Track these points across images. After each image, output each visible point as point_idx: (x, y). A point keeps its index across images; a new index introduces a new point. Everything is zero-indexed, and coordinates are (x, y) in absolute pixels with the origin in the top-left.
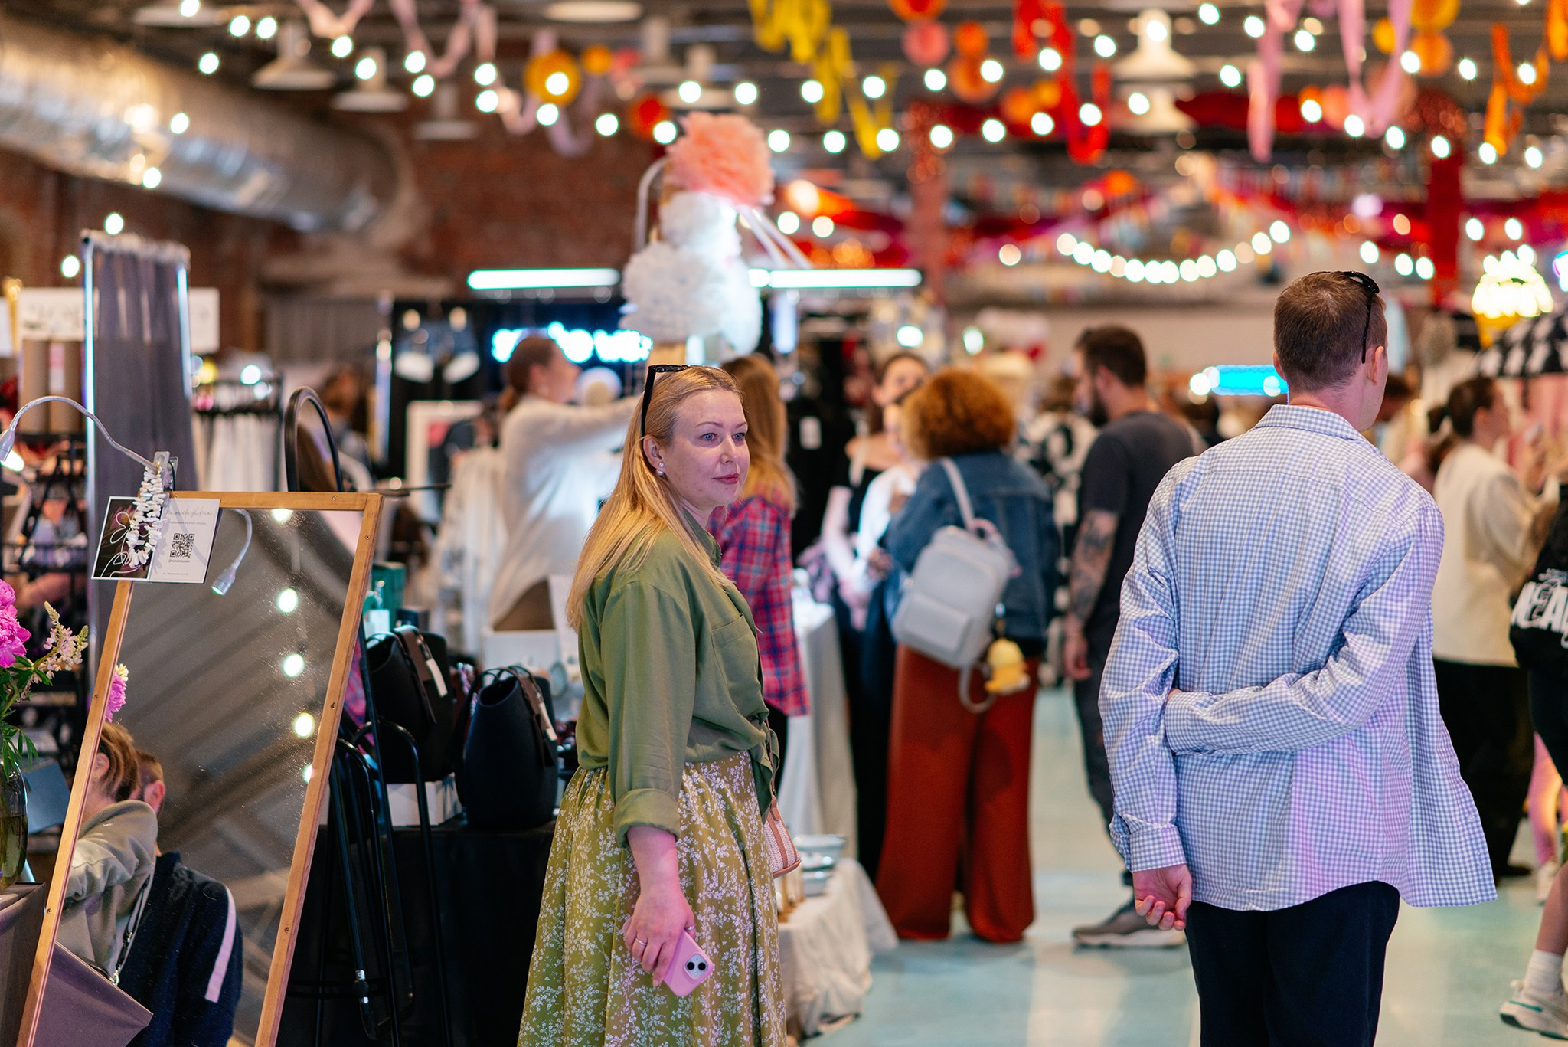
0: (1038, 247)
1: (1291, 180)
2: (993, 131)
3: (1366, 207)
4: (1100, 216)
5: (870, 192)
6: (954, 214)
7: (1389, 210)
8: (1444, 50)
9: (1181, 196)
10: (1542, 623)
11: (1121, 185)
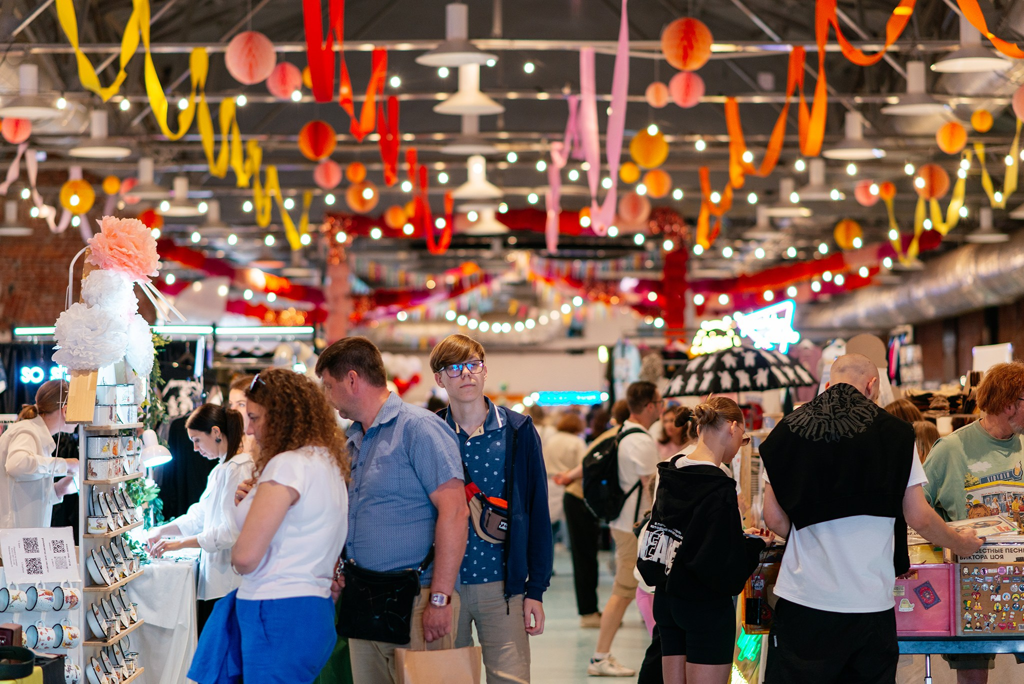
0: (418, 311)
1: (580, 267)
2: (376, 233)
3: (628, 284)
4: (456, 291)
5: (301, 273)
6: (360, 288)
7: (643, 286)
8: (667, 181)
9: (511, 277)
10: (654, 558)
11: (470, 270)
